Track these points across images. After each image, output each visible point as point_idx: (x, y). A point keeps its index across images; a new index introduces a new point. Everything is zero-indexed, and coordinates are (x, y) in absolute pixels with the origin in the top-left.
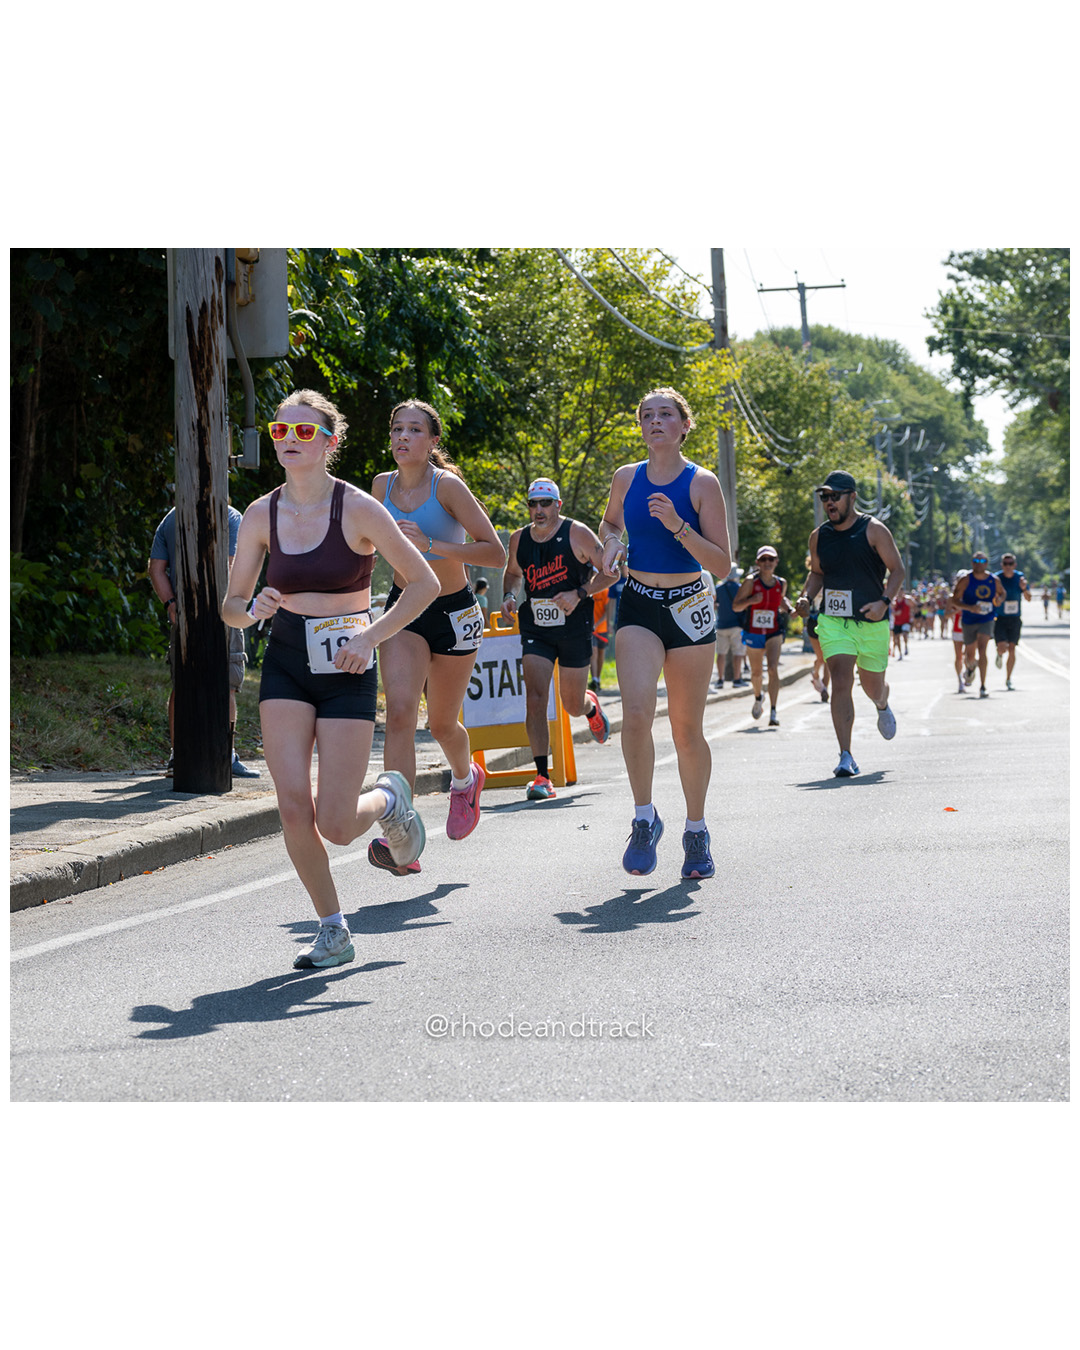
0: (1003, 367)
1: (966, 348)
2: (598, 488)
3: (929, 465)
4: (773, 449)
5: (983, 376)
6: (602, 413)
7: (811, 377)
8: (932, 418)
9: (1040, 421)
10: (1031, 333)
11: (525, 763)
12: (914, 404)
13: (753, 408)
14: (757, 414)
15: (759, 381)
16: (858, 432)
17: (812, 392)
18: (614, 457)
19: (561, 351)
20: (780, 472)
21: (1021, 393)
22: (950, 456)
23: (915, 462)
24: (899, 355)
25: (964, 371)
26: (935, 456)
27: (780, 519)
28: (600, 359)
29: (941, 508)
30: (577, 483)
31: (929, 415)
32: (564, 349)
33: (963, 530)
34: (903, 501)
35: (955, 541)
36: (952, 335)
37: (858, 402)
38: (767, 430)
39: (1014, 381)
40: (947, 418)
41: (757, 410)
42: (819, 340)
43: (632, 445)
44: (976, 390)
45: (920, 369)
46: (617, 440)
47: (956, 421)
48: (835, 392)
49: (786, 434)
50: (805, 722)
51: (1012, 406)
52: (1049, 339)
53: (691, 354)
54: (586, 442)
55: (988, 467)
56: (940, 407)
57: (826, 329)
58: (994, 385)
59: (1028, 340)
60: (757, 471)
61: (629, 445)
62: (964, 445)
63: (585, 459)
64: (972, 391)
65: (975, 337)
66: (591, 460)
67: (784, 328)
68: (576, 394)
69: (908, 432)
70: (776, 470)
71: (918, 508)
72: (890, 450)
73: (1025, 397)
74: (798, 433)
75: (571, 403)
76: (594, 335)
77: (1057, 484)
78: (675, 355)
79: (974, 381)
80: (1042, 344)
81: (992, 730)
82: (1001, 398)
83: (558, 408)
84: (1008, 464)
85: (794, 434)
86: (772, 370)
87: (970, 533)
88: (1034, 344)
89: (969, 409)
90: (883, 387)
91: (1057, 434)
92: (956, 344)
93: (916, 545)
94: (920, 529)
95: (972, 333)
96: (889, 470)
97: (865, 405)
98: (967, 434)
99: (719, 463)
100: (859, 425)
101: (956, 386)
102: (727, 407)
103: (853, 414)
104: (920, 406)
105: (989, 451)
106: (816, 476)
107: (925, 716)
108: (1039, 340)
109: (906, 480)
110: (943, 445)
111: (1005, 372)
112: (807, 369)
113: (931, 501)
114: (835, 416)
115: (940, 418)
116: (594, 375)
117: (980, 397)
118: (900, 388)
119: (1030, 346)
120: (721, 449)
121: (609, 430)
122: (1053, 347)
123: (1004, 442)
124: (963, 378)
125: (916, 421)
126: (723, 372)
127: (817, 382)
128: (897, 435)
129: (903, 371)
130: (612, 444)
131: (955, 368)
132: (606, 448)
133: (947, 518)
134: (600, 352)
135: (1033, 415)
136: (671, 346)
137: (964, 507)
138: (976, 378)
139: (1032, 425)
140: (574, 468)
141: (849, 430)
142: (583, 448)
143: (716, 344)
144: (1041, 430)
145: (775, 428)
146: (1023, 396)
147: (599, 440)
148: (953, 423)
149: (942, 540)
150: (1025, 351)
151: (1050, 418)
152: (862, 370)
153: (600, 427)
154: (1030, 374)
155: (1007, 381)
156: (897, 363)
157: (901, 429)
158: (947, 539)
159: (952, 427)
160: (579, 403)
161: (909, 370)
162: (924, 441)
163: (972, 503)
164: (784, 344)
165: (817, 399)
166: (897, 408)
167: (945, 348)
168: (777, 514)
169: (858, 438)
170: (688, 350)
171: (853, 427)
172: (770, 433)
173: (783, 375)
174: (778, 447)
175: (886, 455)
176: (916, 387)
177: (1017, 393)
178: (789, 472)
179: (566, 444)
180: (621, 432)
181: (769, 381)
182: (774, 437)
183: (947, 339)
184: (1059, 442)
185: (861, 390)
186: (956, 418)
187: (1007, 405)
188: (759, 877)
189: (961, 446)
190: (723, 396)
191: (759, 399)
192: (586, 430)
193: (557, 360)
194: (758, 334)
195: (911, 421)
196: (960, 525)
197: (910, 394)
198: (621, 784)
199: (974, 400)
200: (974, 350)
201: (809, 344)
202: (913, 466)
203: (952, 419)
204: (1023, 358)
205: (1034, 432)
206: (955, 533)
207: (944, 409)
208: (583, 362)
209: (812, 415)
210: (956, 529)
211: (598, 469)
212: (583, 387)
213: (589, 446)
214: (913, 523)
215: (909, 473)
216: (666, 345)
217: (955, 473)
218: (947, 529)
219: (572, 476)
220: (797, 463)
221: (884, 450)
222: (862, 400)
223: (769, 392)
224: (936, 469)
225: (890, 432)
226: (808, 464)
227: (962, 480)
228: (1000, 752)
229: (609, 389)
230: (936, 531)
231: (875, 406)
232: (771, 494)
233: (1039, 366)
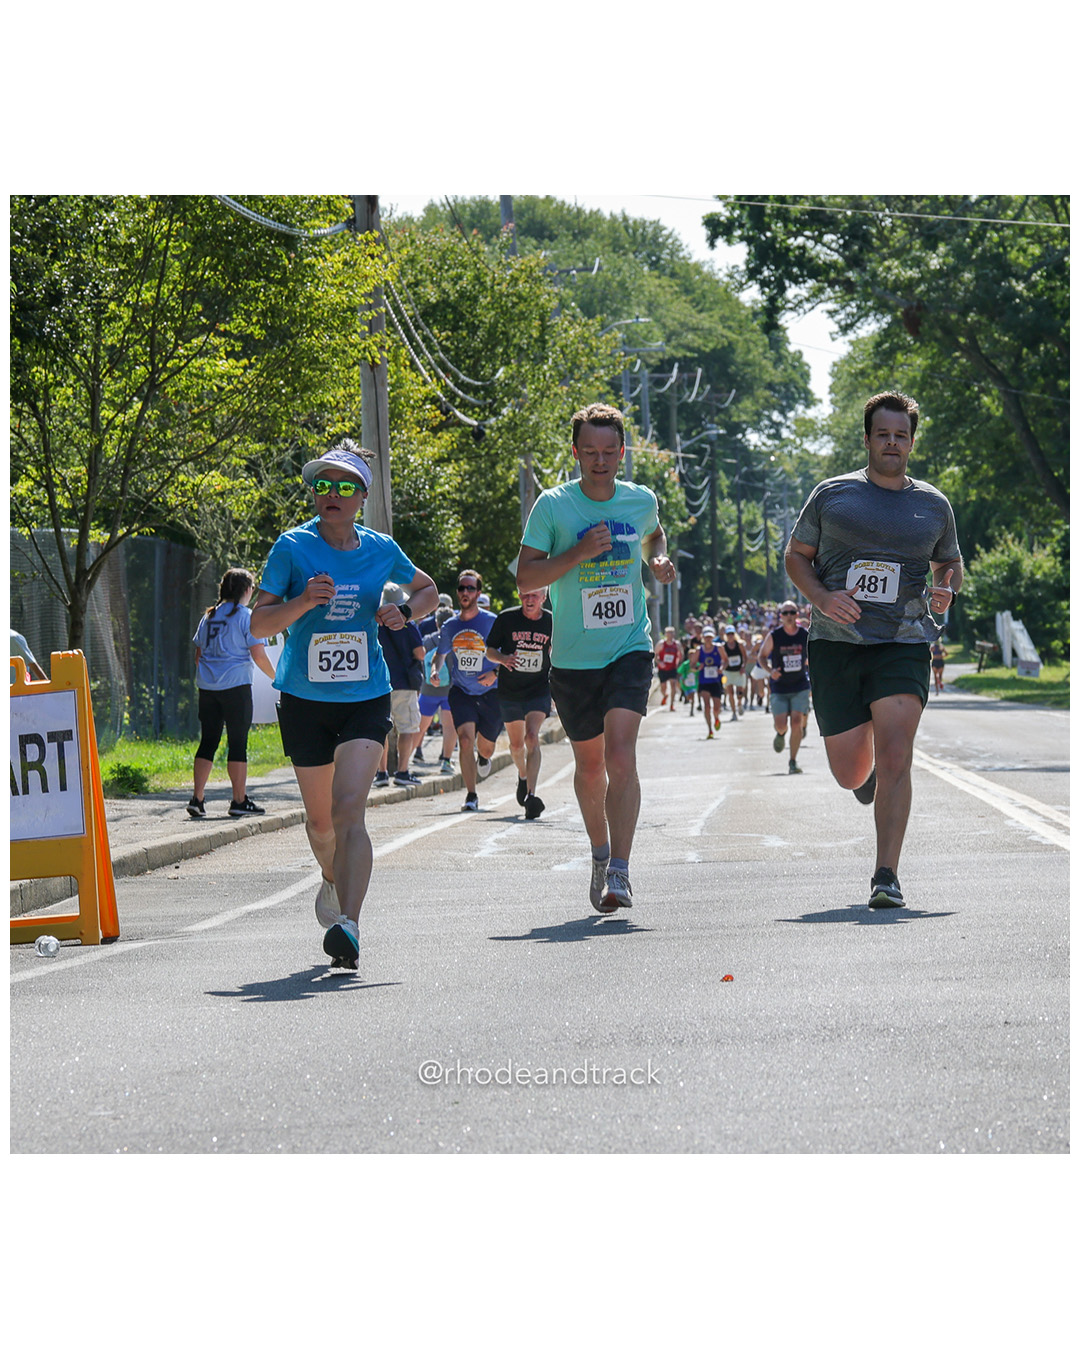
0: (832, 265)
1: (769, 234)
2: (165, 460)
3: (709, 426)
4: (452, 397)
5: (796, 281)
6: (170, 334)
7: (514, 280)
8: (714, 350)
9: (890, 354)
10: (874, 209)
11: (36, 907)
12: (682, 325)
13: (417, 327)
14: (425, 339)
15: (428, 283)
16: (592, 369)
17: (515, 305)
18: (190, 408)
19: (101, 238)
20: (464, 435)
21: (859, 307)
22: (745, 411)
23: (687, 420)
24: (663, 246)
25: (766, 273)
26: (719, 411)
27: (465, 511)
28: (167, 248)
29: (730, 495)
30: (129, 450)
31: (711, 345)
32: (106, 233)
33: (766, 529)
34: (668, 483)
35: (752, 550)
36: (745, 214)
37: (590, 322)
38: (441, 364)
39: (849, 287)
40: (740, 348)
41: (427, 331)
42: (532, 221)
43: (221, 389)
44: (789, 301)
45: (698, 268)
46: (195, 380)
47: (756, 354)
48: (555, 303)
49: (473, 372)
50: (498, 841)
51: (845, 329)
52: (905, 220)
53: (315, 240)
54: (143, 384)
55: (808, 429)
56: (726, 332)
57: (543, 201)
58: (816, 293)
59: (873, 221)
60: (425, 433)
61: (215, 388)
62: (768, 393)
63: (143, 411)
64: (780, 302)
65: (782, 216)
66: (152, 413)
67: (473, 200)
68: (128, 305)
69: (675, 371)
70: (458, 431)
71: (692, 495)
72: (646, 401)
73: (867, 315)
74: (495, 371)
75: (116, 318)
76: (157, 209)
77: (921, 458)
78: (289, 242)
79: (782, 289)
80: (893, 230)
81: (801, 854)
82: (826, 315)
83: (98, 328)
84: (838, 424)
85: (488, 371)
86: (450, 267)
87: (777, 536)
88: (880, 231)
89: (775, 333)
90: (634, 300)
91: (918, 375)
92: (752, 228)
93: (691, 556)
94: (696, 528)
95: (779, 209)
96: (643, 434)
97: (603, 327)
98: (775, 375)
99: (363, 421)
100: (594, 358)
101: (752, 295)
102: (373, 326)
103: (584, 340)
104: (694, 329)
105: (810, 401)
106: (524, 441)
107: (694, 832)
108: (888, 222)
109: (674, 449)
110: (734, 391)
111: (832, 275)
112: (509, 266)
113: (713, 484)
114: (554, 344)
115: (730, 348)
116: (157, 275)
117: (793, 314)
118: (662, 300)
119: (874, 231)
120: (365, 395)
121: (182, 364)
122: (911, 233)
123: (832, 390)
124: (764, 284)
125: (689, 354)
126: (368, 271)
127: (522, 287)
128: (656, 375)
129: (668, 271)
130: (188, 388)
131: (751, 266)
132: (177, 393)
133: (740, 511)
134: (167, 236)
135: (878, 345)
136: (284, 228)
137: (768, 494)
138: (787, 283)
139: (878, 361)
140: (124, 428)
141: (576, 366)
142: (138, 392)
143: (358, 224)
144: (892, 369)
145: (457, 361)
146: (862, 314)
147: (165, 380)
148: (751, 357)
149: (731, 547)
150: (865, 239)
151: (906, 349)
152: (600, 268)
153: (168, 359)
154: (874, 275)
155: (837, 288)
156: (659, 259)
157: (665, 366)
158: (739, 545)
159: (747, 364)
160: (133, 319)
161: (677, 269)
162: (701, 385)
163: (780, 487)
164: (472, 227)
165: (522, 316)
166: (657, 332)
167: (738, 233)
168: (460, 503)
169: (591, 379)
170: (312, 233)
171: (584, 359)
172: (446, 370)
173: (469, 274)
174: (460, 393)
175: (637, 407)
176: (690, 298)
177: (852, 308)
178: (478, 434)
179: (110, 387)
180: (201, 368)
181: (444, 284)
182: (455, 378)
183: (740, 216)
184: (922, 390)
185: (596, 303)
186: (752, 348)
187: (836, 328)
188: (406, 1086)
189: (763, 393)
190: (370, 307)
191: (431, 313)
192: (144, 364)
193: (96, 249)
194: (431, 209)
195: (680, 354)
196: (760, 521)
197: (679, 310)
198: (191, 940)
199: (786, 319)
200: (781, 237)
201: (511, 225)
202: (683, 427)
203: (749, 351)
204: (861, 250)
205: (880, 373)
206: (753, 537)
207: (733, 336)
208: (139, 254)
209: (515, 341)
210: (755, 530)
211: (162, 428)
212: (138, 293)
213: (150, 391)
214: (683, 520)
215: (678, 438)
216: (275, 225)
217: (753, 439)
218: (740, 531)
219: (121, 440)
220: (492, 421)
221: (636, 401)
222: (599, 317)
223: (444, 303)
224: (722, 431)
225: (647, 372)
226: (511, 420)
227: (764, 449)
228: (812, 888)
229: (182, 295)
230: (723, 531)
231: (619, 328)
232: (450, 469)
233: (886, 263)
